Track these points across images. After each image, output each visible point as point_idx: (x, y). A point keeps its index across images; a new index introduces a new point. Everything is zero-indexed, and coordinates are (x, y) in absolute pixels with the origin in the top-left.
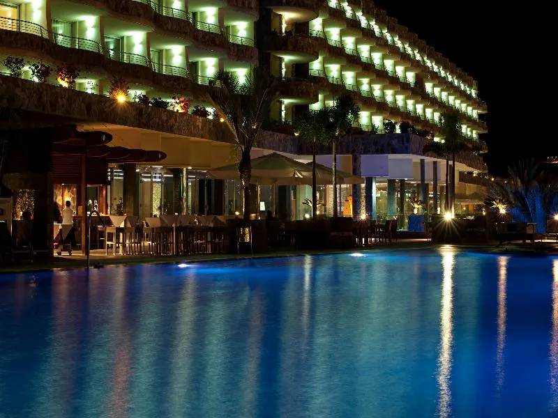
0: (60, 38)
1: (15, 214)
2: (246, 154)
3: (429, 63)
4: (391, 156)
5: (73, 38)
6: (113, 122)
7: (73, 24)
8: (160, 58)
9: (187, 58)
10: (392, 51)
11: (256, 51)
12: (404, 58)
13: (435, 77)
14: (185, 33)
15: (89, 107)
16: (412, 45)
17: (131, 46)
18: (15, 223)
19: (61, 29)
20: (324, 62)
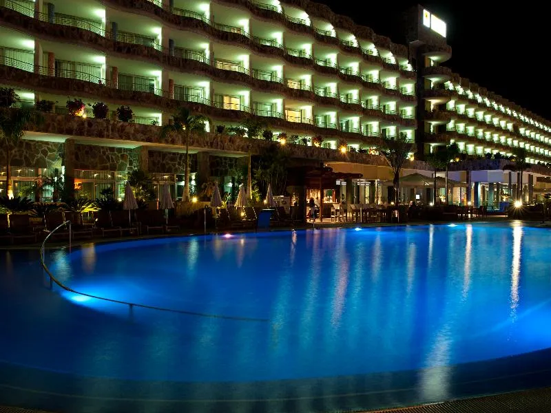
0: (320, 123)
1: (291, 203)
2: (397, 175)
3: (522, 118)
4: (489, 171)
5: (325, 123)
6: (338, 161)
7: (325, 117)
8: (367, 129)
9: (380, 127)
10: (498, 113)
11: (416, 122)
12: (505, 116)
13: (526, 125)
14: (378, 116)
15: (328, 155)
16: (511, 109)
17: (352, 124)
18: (291, 207)
19: (320, 119)
20: (456, 123)
